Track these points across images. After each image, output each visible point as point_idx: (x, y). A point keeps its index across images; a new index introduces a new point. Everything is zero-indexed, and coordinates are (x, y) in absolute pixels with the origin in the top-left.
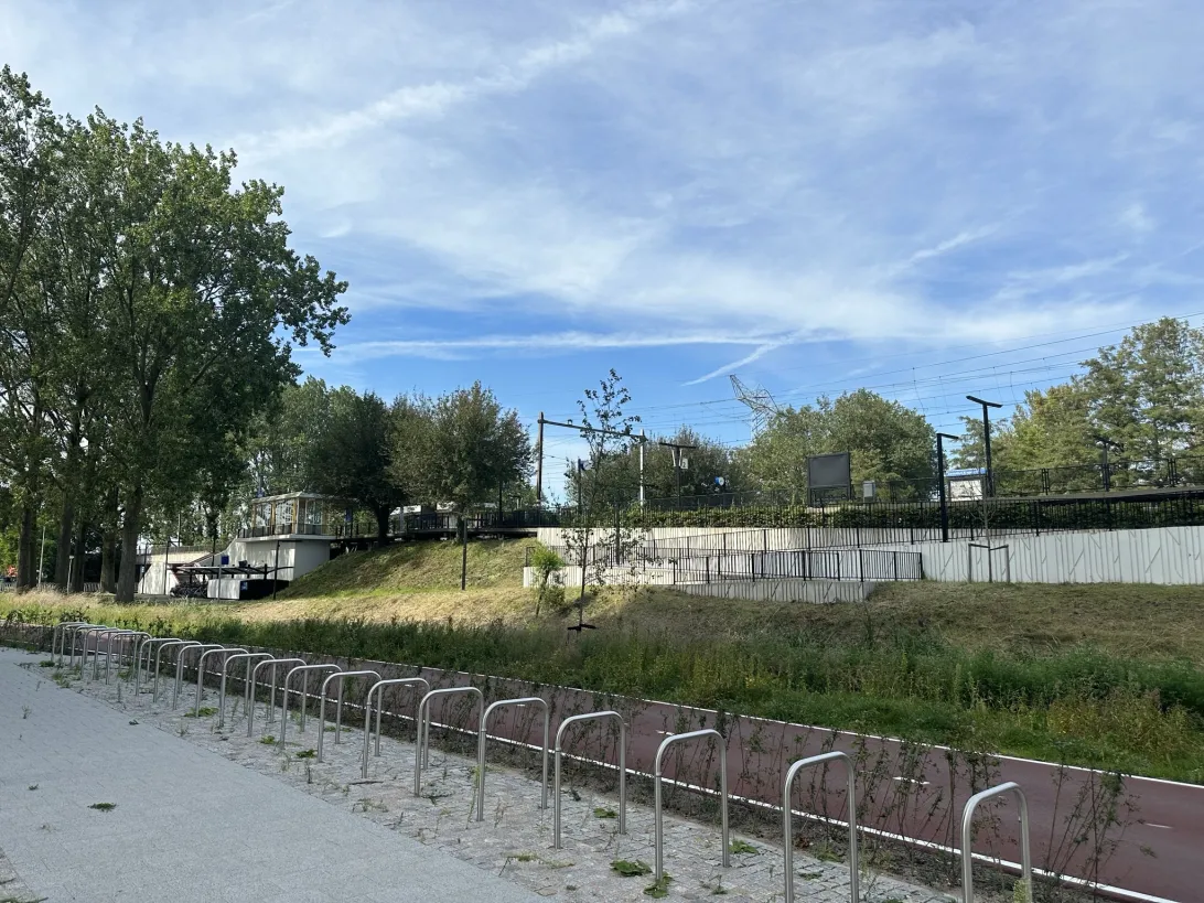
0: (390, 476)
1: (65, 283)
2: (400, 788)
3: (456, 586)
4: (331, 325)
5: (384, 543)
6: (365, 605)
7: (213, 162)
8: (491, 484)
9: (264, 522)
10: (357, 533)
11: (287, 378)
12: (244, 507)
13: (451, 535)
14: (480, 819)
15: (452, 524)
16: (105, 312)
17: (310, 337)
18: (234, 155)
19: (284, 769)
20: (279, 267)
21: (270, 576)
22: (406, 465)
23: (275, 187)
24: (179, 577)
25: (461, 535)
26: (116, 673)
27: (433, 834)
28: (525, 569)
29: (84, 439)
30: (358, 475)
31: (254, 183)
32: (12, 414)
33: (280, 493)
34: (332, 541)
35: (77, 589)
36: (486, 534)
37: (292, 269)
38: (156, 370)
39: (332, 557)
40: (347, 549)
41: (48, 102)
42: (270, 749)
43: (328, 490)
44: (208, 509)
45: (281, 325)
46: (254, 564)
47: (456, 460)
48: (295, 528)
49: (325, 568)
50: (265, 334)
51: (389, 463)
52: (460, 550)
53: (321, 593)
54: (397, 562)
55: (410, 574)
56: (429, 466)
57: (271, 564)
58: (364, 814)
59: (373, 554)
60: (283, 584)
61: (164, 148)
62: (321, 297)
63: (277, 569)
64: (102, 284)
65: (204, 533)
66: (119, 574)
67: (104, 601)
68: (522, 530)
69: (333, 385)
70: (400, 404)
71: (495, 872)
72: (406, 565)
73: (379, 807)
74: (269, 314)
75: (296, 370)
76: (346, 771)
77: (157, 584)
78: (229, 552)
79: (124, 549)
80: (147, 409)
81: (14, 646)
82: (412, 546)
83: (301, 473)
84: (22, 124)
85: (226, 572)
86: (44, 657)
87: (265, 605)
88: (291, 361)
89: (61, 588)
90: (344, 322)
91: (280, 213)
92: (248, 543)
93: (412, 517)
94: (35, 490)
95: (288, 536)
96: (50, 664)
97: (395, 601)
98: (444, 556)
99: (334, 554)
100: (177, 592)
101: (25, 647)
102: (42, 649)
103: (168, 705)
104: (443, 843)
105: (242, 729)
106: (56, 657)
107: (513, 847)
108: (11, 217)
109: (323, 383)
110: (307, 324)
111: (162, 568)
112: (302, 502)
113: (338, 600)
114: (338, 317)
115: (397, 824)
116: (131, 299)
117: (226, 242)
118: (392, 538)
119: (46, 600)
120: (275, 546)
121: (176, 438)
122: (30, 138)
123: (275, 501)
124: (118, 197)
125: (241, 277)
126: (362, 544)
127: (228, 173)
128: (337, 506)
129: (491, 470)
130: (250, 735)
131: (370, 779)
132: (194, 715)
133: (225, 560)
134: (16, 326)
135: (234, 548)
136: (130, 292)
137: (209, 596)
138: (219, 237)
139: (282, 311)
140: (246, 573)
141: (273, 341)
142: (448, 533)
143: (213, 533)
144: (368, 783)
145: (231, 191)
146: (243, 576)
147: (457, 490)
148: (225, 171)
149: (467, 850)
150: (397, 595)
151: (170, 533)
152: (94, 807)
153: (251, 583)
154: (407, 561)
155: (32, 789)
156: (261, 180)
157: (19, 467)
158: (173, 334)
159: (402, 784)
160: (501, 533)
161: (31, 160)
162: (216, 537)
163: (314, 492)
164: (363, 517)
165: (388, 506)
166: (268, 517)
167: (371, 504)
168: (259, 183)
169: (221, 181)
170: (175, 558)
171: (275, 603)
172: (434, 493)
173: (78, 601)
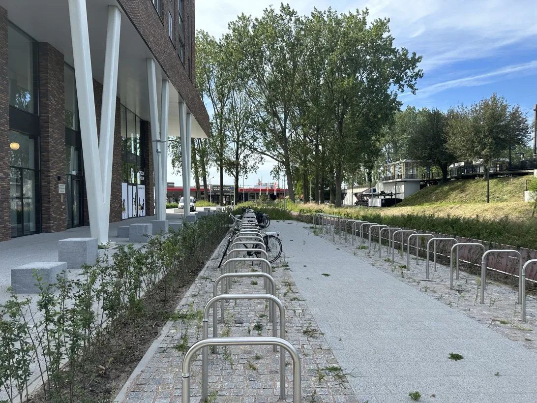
0: (447, 148)
1: (309, 85)
2: (443, 285)
3: (484, 201)
4: (415, 79)
5: (445, 181)
6: (437, 209)
7: (359, 17)
8: (504, 148)
9: (390, 174)
10: (432, 177)
11: (396, 108)
12: (382, 168)
13: (481, 176)
14: (482, 302)
15: (482, 170)
16: (323, 94)
17: (405, 88)
18: (367, 10)
19: (393, 271)
20: (390, 57)
21: (394, 197)
22: (454, 142)
23: (386, 19)
24: (357, 198)
25: (486, 175)
26: (333, 232)
27: (456, 305)
28: (525, 192)
29: (320, 146)
30: (431, 149)
31: (376, 21)
32: (297, 139)
33: (397, 161)
34: (421, 181)
35: (322, 202)
36: (502, 174)
37: (396, 56)
38: (343, 114)
39: (421, 188)
40: (428, 185)
41: (297, 12)
42: (388, 263)
43: (417, 158)
44: (367, 170)
45: (392, 84)
46: (387, 192)
47: (482, 137)
48: (404, 176)
49: (418, 193)
50: (386, 90)
51: (446, 142)
52: (486, 183)
53: (416, 204)
54: (453, 190)
55: (460, 196)
56: (467, 141)
57: (394, 192)
58: (425, 293)
59: (440, 186)
60: (399, 200)
61: (340, 17)
62: (410, 67)
63: (396, 194)
64: (322, 82)
65: (366, 180)
66: (336, 197)
67: (331, 207)
68: (524, 171)
69: (418, 109)
70: (451, 112)
71: (487, 325)
72: (457, 191)
73: (432, 291)
74: (387, 80)
75: (400, 104)
76: (420, 275)
77: (350, 201)
78: (376, 187)
79: (337, 188)
80: (341, 131)
81: (302, 221)
82: (460, 182)
83: (406, 151)
84: (289, 24)
85: (375, 195)
86: (311, 225)
87: (392, 209)
88: (397, 100)
89: (317, 202)
90: (421, 77)
91: (389, 31)
92: (384, 183)
93: (460, 167)
94: (306, 167)
95: (401, 180)
96: (312, 228)
97: (451, 208)
98: (477, 187)
99: (422, 187)
100: (357, 203)
101: (306, 222)
102: (311, 223)
103: (350, 244)
104: (461, 309)
105: (377, 255)
106: (314, 225)
107: (498, 317)
108: (289, 63)
109: (414, 109)
110: (404, 81)
111: (351, 195)
112: (406, 164)
113: (424, 207)
114: (418, 75)
115: (440, 298)
116: (332, 86)
117: (366, 51)
118: (450, 179)
119: (312, 205)
120: (395, 184)
121: (352, 141)
122: (293, 29)
123: (394, 165)
124: (324, 44)
125: (374, 66)
126: (435, 182)
127: (365, 20)
128: (422, 165)
129: (504, 140)
130: (380, 257)
131: (431, 280)
132: (359, 248)
133: (374, 190)
134: (295, 106)
135: (378, 186)
136: (331, 83)
137: (369, 205)
138: (364, 50)
139: (393, 78)
140: (383, 196)
141: (389, 92)
142: (479, 175)
143: (370, 180)
144: (429, 281)
145: (367, 28)
146: (383, 197)
147: (483, 153)
148: (364, 19)
149: (473, 314)
150: (453, 205)
151: (353, 181)
152: (323, 274)
153: (386, 200)
154: (457, 189)
155: (305, 266)
156: (379, 19)
157: (300, 159)
158: (348, 97)
159: (445, 284)
160: (511, 174)
161: (294, 38)
162: (372, 182)
163: (411, 159)
164: (434, 169)
165: (446, 163)
166: (392, 171)
167: (438, 163)
168: (378, 20)
169: (362, 25)
170: (355, 191)
171: (396, 208)
172: (470, 155)
173: (321, 206)
